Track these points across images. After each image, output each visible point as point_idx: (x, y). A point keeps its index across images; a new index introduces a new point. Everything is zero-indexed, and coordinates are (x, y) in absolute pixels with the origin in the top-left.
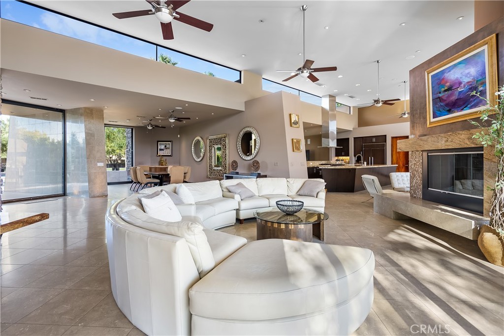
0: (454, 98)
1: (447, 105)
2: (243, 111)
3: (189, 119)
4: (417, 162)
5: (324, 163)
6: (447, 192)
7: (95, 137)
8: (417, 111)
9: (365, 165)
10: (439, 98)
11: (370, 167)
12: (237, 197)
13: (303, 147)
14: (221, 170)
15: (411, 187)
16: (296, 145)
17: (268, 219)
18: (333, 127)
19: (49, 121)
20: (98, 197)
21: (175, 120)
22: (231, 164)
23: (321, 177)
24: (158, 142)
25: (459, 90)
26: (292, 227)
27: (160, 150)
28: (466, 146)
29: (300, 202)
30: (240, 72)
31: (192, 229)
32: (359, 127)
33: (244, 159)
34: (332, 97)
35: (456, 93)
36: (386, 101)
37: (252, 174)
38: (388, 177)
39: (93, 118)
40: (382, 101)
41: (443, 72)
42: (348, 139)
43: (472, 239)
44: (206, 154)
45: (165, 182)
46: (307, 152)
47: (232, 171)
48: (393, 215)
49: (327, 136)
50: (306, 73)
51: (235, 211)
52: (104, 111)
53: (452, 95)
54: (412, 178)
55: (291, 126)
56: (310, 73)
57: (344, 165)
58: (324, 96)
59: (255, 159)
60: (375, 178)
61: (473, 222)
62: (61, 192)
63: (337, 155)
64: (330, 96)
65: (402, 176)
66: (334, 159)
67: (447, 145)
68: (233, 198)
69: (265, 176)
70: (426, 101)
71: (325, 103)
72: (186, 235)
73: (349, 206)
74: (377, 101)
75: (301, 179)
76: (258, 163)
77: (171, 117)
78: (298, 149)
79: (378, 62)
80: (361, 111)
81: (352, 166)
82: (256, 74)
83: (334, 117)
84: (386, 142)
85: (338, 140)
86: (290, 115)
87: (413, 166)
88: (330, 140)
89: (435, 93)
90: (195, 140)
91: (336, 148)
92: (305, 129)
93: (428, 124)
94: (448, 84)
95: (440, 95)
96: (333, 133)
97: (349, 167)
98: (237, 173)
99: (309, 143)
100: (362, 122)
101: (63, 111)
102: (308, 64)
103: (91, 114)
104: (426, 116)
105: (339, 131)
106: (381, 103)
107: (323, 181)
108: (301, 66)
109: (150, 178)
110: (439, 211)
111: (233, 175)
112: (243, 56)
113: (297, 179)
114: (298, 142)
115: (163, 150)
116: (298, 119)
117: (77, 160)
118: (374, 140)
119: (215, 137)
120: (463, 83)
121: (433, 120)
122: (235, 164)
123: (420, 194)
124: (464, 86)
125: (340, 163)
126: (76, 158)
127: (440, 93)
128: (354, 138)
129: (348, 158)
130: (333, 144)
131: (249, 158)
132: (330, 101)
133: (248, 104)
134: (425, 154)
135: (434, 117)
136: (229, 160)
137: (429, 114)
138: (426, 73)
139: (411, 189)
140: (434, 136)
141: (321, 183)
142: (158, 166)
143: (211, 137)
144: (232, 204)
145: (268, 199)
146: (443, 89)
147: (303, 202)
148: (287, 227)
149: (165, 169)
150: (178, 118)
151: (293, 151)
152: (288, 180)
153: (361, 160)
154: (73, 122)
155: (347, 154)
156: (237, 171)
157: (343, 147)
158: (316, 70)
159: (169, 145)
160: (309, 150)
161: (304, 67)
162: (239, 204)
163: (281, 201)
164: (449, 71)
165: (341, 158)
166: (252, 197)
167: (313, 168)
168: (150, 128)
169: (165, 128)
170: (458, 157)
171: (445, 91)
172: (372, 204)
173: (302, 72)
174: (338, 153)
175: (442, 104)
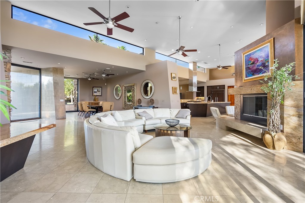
0: (255, 68)
1: (252, 71)
2: (145, 71)
3: (114, 75)
4: (238, 100)
5: (190, 101)
6: (252, 116)
7: (59, 85)
8: (238, 73)
9: (213, 102)
10: (248, 67)
11: (216, 103)
12: (144, 118)
13: (178, 92)
14: (131, 104)
15: (235, 113)
16: (174, 90)
17: (162, 129)
18: (195, 80)
19: (30, 75)
20: (61, 119)
21: (106, 75)
22: (137, 101)
23: (188, 108)
24: (93, 87)
25: (258, 64)
26: (173, 132)
27: (94, 92)
28: (260, 92)
29: (178, 120)
30: (143, 48)
31: (133, 128)
32: (210, 80)
33: (145, 98)
34: (195, 63)
35: (256, 66)
36: (224, 67)
37: (150, 107)
38: (225, 108)
39: (57, 74)
40: (222, 67)
41: (250, 54)
42: (204, 87)
43: (261, 138)
44: (122, 95)
45: (99, 111)
46: (181, 94)
47: (138, 105)
48: (225, 128)
49: (191, 85)
50: (181, 52)
51: (143, 126)
52: (64, 70)
53: (254, 66)
54: (235, 109)
55: (172, 80)
56: (183, 52)
57: (201, 102)
58: (190, 62)
59: (151, 98)
60: (217, 109)
61: (261, 129)
62: (38, 116)
63: (197, 96)
64: (194, 62)
65: (232, 108)
66: (195, 99)
67: (252, 92)
68: (142, 119)
69: (157, 108)
70: (242, 69)
71: (191, 66)
72: (130, 131)
73: (203, 124)
74: (219, 67)
75: (177, 109)
76: (153, 100)
77: (103, 73)
78: (176, 92)
79: (219, 45)
80: (211, 71)
81: (206, 102)
82: (152, 50)
83: (196, 74)
84: (225, 89)
85: (197, 87)
86: (171, 73)
87: (236, 103)
88: (193, 87)
89: (247, 64)
90: (116, 86)
91: (197, 92)
92: (179, 81)
93: (243, 81)
94: (252, 61)
95: (249, 66)
96: (195, 83)
97: (204, 103)
98: (141, 106)
99: (181, 89)
100: (212, 77)
101: (40, 69)
102: (181, 48)
103: (57, 71)
104: (242, 76)
105: (199, 82)
106: (221, 68)
107: (189, 110)
108: (178, 48)
109: (90, 108)
110: (247, 125)
111: (139, 107)
112: (145, 40)
113: (175, 109)
114: (176, 88)
115: (96, 92)
116: (176, 76)
117: (48, 98)
118: (218, 88)
119: (128, 85)
120: (259, 61)
121: (245, 79)
122: (140, 101)
123: (239, 117)
124: (260, 62)
125: (199, 101)
126: (48, 97)
127: (249, 65)
128: (207, 86)
129: (204, 98)
130: (195, 90)
131: (148, 97)
132: (193, 65)
133: (147, 66)
134: (242, 96)
135: (246, 77)
136: (136, 99)
137: (244, 75)
138: (242, 54)
139: (235, 115)
140: (246, 87)
141: (188, 112)
142: (93, 102)
143: (125, 85)
144: (141, 122)
145: (160, 119)
146: (250, 63)
147: (179, 121)
148: (171, 132)
149: (98, 103)
150: (107, 74)
151: (173, 94)
152: (170, 109)
153: (210, 99)
154: (45, 76)
155: (203, 96)
156: (141, 105)
157: (200, 91)
158: (186, 51)
159: (100, 89)
160: (181, 93)
161: (180, 49)
162: (145, 122)
163: (168, 120)
164: (253, 54)
165: (199, 98)
166: (151, 118)
167: (184, 103)
168: (90, 79)
169: (98, 79)
170: (257, 98)
171: (251, 64)
172: (215, 123)
173: (179, 52)
174: (198, 95)
175: (250, 71)
